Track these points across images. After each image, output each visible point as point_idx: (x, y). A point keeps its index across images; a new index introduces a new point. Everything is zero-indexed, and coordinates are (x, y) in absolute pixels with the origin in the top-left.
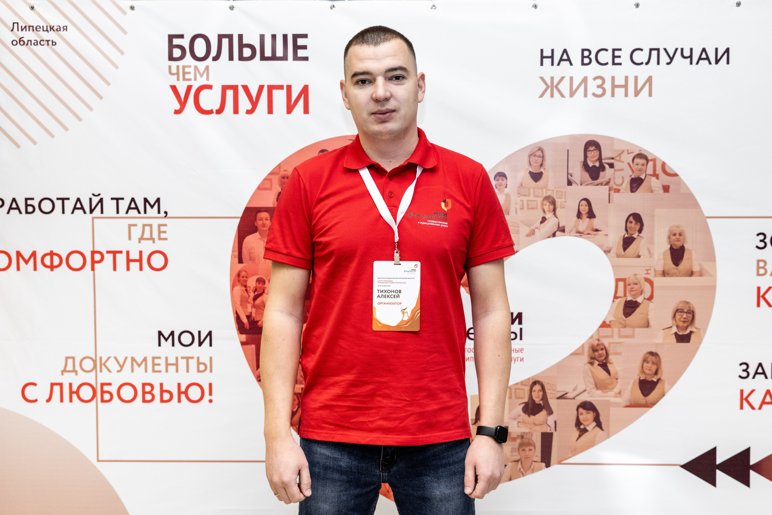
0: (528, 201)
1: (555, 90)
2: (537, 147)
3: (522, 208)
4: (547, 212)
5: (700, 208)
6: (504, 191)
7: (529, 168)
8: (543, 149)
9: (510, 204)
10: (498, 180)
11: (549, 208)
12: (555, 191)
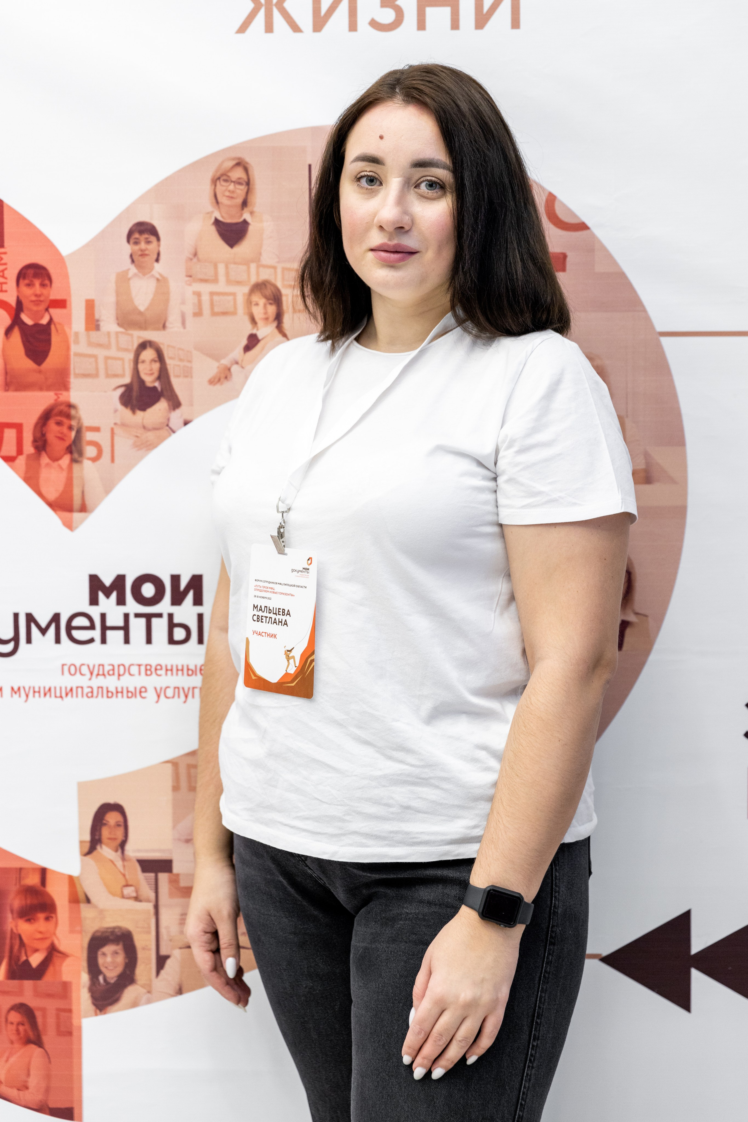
0: (212, 294)
1: (276, 14)
2: (234, 159)
3: (198, 314)
4: (260, 323)
5: (645, 310)
6: (152, 269)
7: (212, 212)
8: (247, 163)
9: (167, 301)
10: (136, 243)
11: (266, 313)
12: (279, 271)
